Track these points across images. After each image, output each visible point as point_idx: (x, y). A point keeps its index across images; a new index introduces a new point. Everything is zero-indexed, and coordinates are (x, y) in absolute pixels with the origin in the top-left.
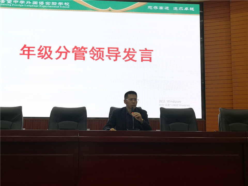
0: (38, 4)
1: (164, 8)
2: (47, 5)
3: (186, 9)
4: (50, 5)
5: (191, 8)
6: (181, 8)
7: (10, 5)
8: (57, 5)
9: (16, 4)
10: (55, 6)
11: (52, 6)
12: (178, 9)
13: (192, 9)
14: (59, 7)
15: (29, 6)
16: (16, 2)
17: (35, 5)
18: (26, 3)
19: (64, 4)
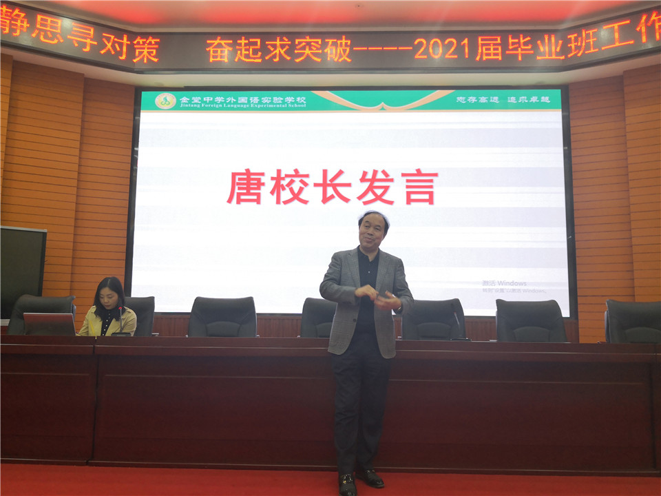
0: (249, 101)
1: (489, 100)
2: (264, 104)
3: (534, 99)
4: (270, 103)
5: (543, 98)
6: (523, 99)
7: (199, 106)
8: (284, 102)
9: (208, 104)
10: (279, 104)
11: (273, 104)
12: (517, 99)
13: (545, 99)
14: (288, 105)
15: (232, 106)
16: (208, 100)
17: (244, 104)
18: (226, 100)
19: (295, 99)
